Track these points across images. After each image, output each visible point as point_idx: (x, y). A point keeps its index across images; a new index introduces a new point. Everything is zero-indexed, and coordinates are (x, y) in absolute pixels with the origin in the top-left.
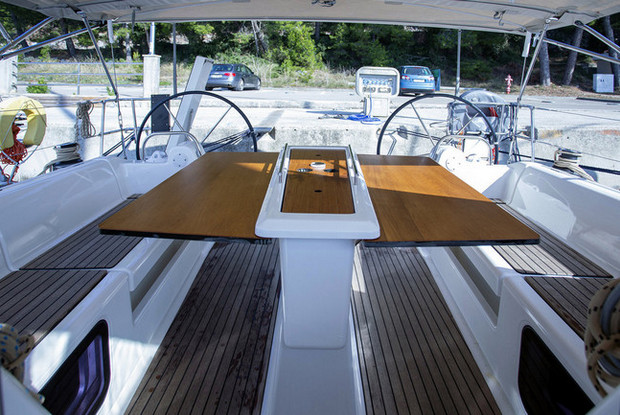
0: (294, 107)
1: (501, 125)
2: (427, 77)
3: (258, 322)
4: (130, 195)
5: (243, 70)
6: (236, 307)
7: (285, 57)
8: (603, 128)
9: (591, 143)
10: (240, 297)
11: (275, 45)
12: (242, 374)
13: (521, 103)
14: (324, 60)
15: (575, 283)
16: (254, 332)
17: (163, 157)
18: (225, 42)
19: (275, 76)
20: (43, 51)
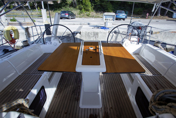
0: (85, 24)
1: (142, 32)
2: (124, 14)
3: (78, 83)
4: (44, 53)
5: (70, 12)
6: (73, 79)
7: (82, 8)
8: (172, 31)
9: (167, 35)
10: (73, 77)
11: (79, 4)
12: (75, 94)
13: (149, 25)
14: (94, 9)
15: (152, 77)
16: (77, 85)
17: (50, 43)
18: (64, 3)
19: (80, 14)
20: (11, 7)
